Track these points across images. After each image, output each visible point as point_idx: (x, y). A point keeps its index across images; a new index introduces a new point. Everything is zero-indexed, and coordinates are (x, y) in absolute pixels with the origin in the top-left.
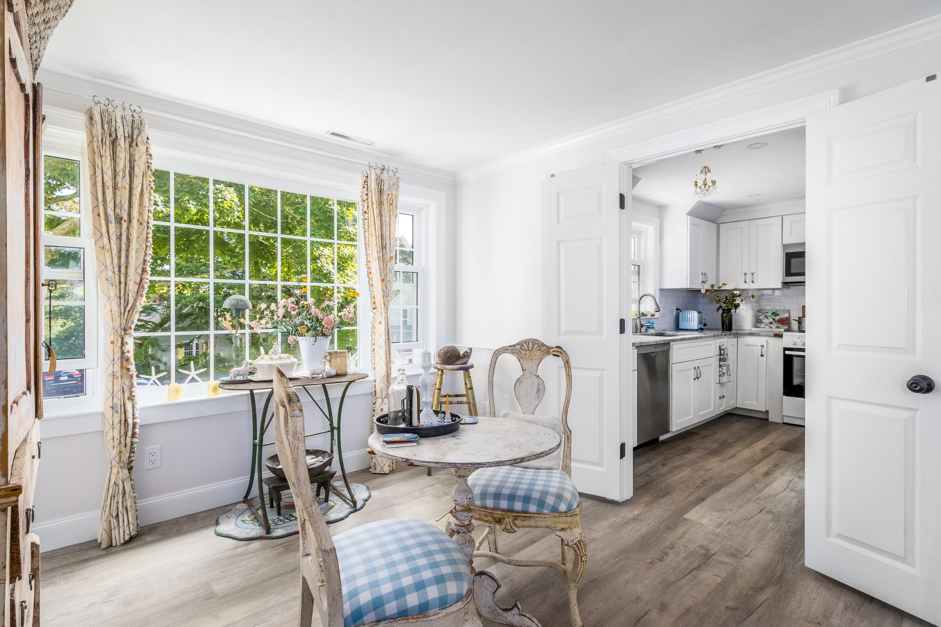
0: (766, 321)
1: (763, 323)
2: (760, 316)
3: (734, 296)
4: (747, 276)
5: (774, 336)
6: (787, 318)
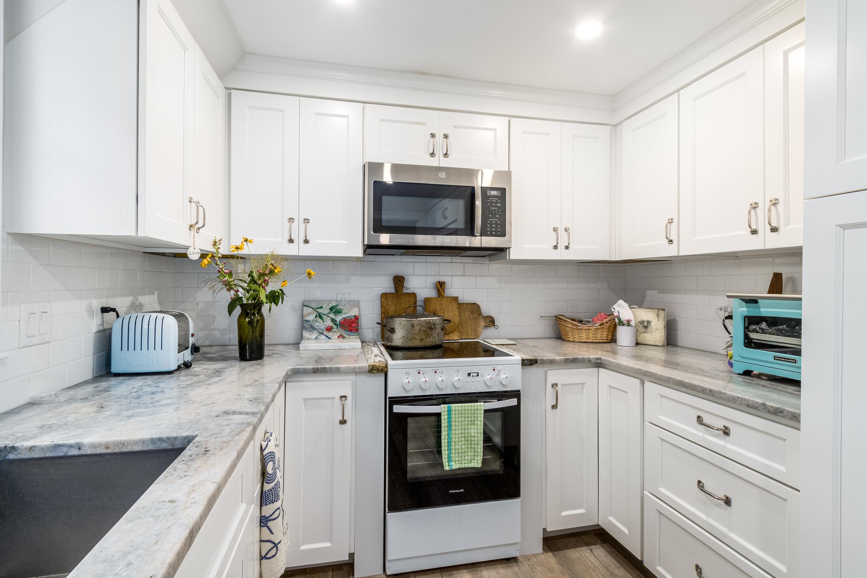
0: (321, 325)
1: (314, 329)
2: (308, 315)
3: (271, 272)
4: (295, 225)
5: (369, 372)
6: (357, 318)
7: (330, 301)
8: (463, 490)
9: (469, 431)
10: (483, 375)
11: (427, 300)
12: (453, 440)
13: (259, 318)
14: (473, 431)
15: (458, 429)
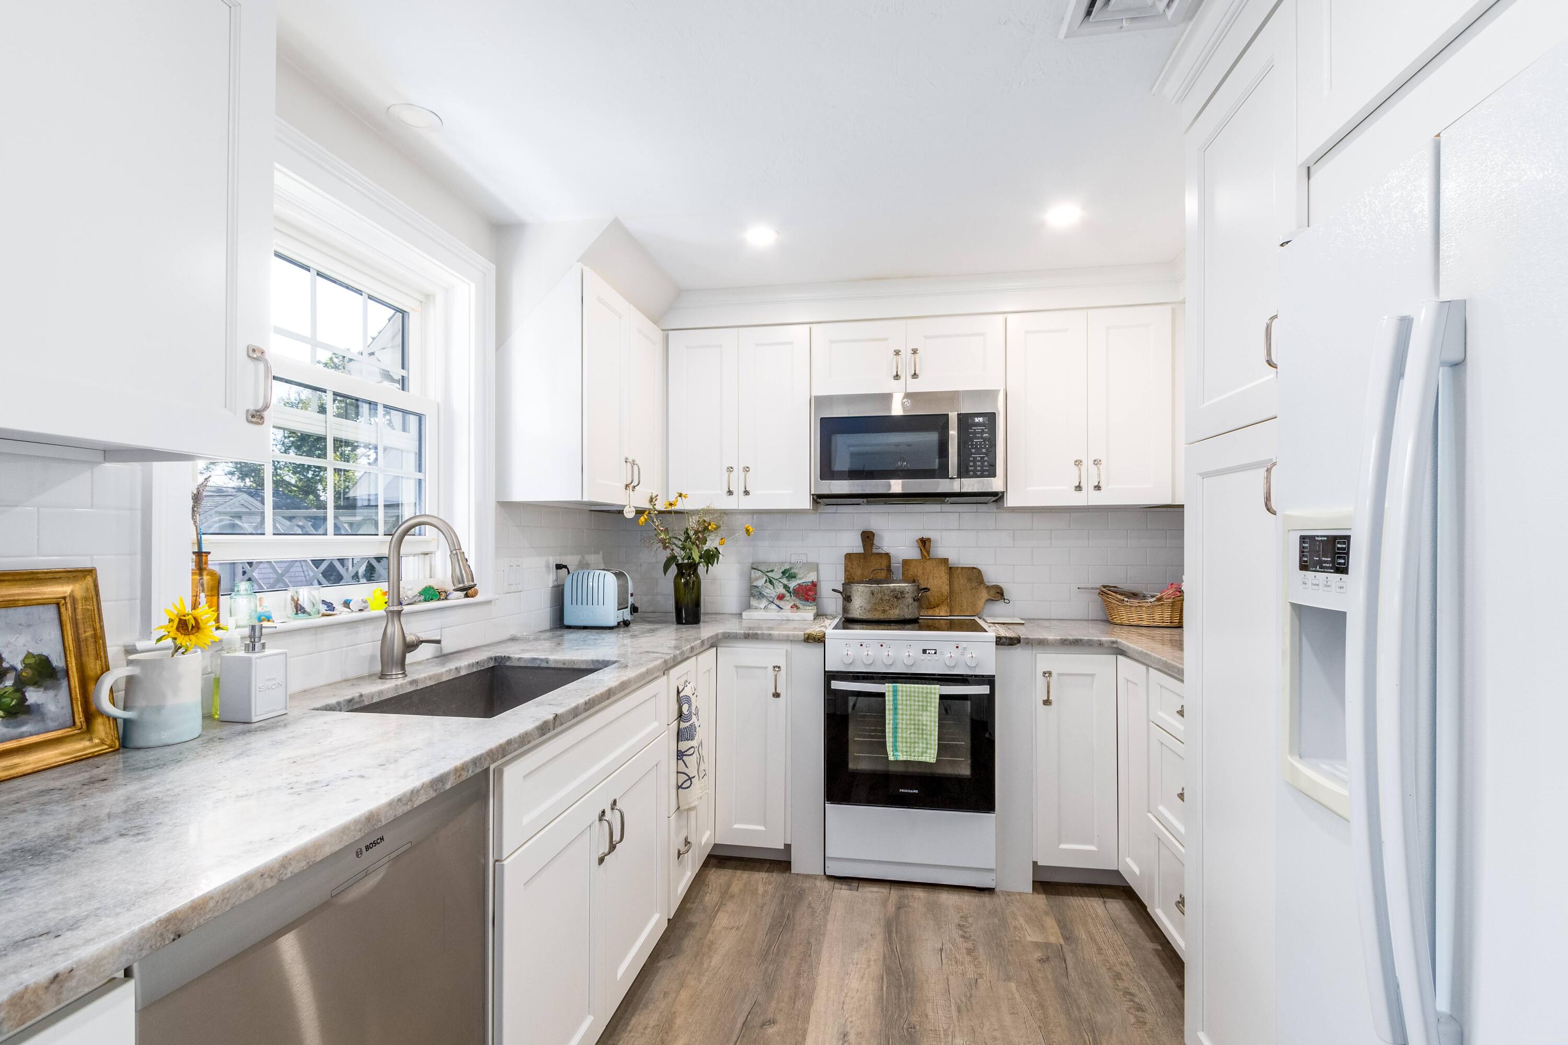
0: (771, 592)
1: (764, 596)
2: (757, 579)
3: (706, 529)
4: (734, 475)
5: (805, 641)
6: (814, 585)
7: (782, 563)
8: (917, 791)
9: (920, 718)
10: (942, 653)
11: (906, 563)
12: (900, 726)
13: (695, 579)
14: (924, 718)
15: (906, 715)
